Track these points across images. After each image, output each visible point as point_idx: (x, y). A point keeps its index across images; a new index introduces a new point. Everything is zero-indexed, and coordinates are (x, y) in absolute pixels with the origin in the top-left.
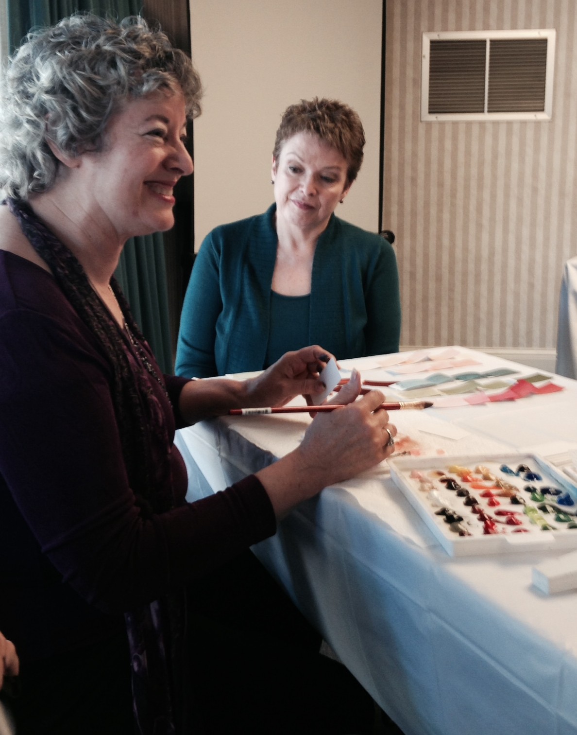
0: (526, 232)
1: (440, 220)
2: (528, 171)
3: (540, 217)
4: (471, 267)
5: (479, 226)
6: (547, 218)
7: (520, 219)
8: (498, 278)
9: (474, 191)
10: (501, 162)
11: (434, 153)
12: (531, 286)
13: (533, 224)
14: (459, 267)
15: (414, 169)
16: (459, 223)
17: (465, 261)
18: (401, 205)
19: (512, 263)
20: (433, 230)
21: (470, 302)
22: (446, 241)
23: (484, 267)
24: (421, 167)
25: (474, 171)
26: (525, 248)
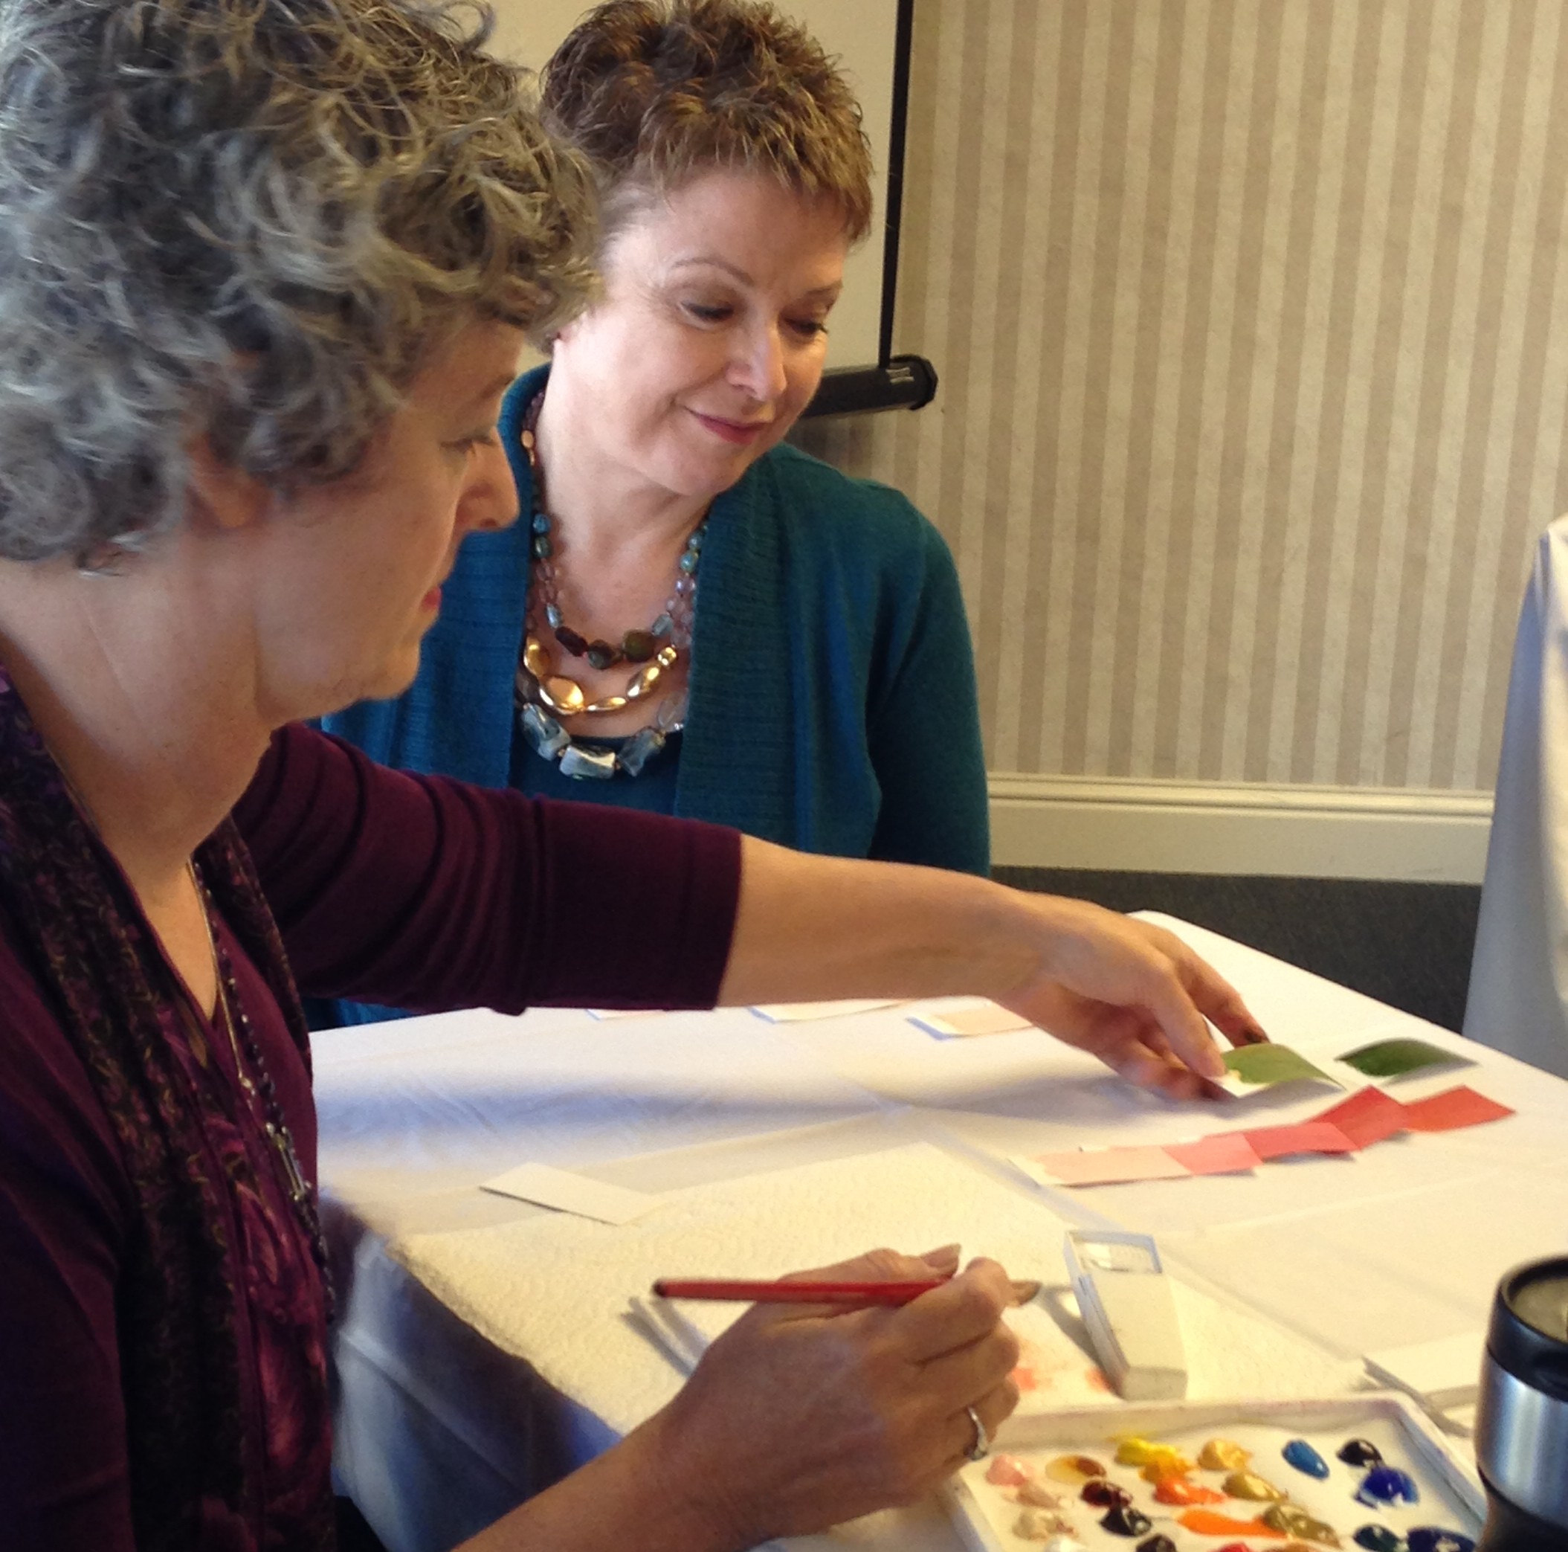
0: (1408, 370)
1: (1102, 321)
2: (1432, 144)
3: (1465, 316)
4: (1207, 492)
5: (1244, 345)
6: (1488, 321)
7: (1390, 321)
8: (1298, 535)
9: (1231, 216)
10: (1337, 105)
11: (1095, 66)
12: (1416, 564)
13: (1438, 342)
14: (1161, 493)
15: (1019, 125)
16: (1172, 331)
17: (1186, 471)
18: (964, 258)
19: (1351, 480)
20: (1076, 353)
21: (1195, 620)
22: (1120, 397)
23: (1253, 494)
24: (1043, 116)
25: (1236, 138)
26: (1403, 429)
